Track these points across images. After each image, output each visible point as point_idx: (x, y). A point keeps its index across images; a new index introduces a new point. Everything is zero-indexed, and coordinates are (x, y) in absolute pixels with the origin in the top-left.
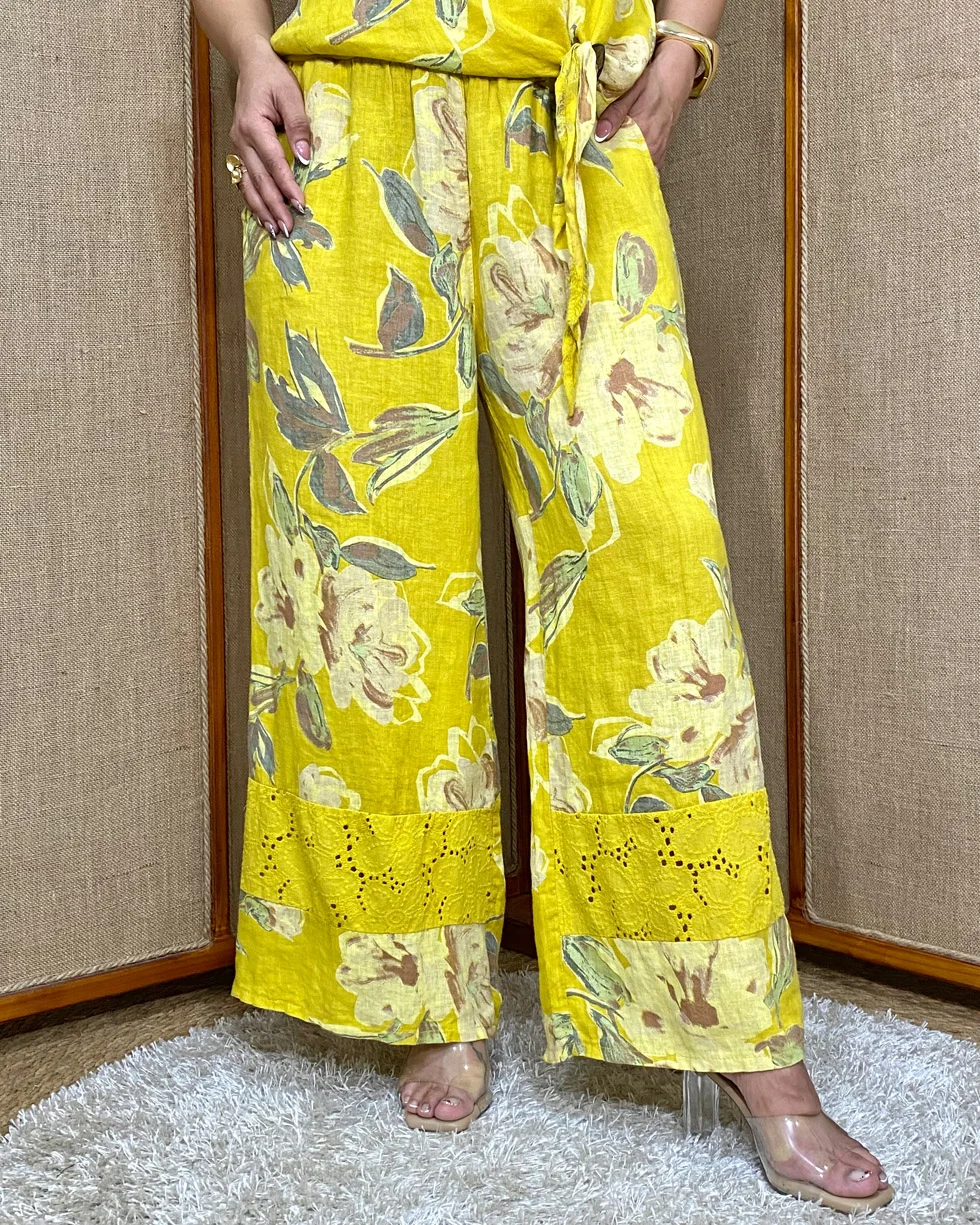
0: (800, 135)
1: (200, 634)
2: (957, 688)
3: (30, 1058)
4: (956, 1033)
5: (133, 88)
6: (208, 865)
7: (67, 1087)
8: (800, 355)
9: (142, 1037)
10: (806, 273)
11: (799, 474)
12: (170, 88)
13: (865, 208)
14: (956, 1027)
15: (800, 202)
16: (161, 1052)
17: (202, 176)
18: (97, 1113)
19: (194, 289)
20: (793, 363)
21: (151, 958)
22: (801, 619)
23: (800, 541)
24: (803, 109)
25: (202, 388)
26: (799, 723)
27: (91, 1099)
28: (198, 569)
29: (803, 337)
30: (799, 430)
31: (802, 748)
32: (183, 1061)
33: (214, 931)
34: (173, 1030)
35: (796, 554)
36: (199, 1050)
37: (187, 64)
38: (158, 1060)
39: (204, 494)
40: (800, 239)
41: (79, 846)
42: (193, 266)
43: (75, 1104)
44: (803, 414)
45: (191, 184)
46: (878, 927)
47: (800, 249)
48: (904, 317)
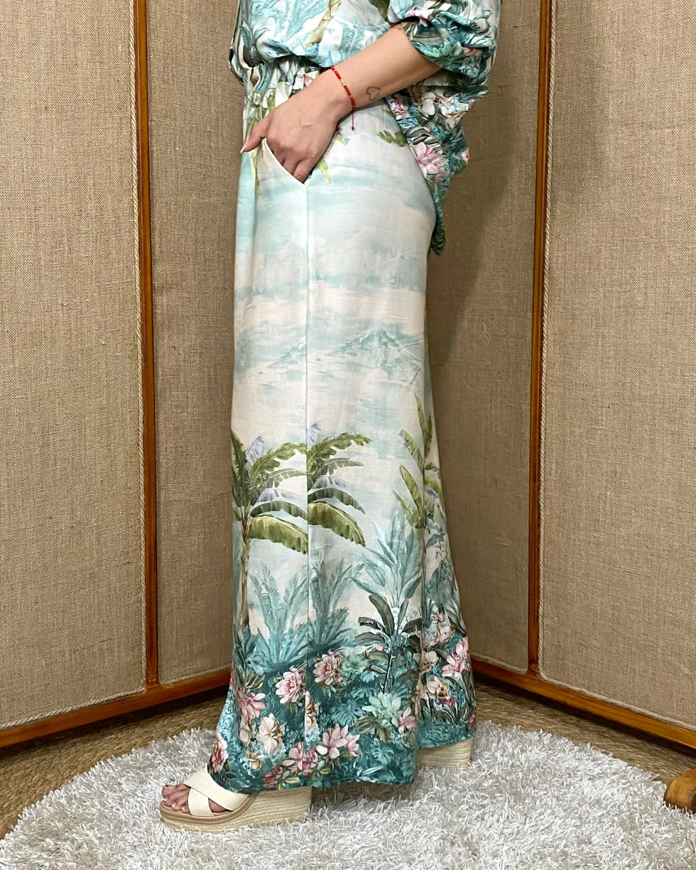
0: (547, 156)
1: (140, 488)
2: (639, 535)
3: (29, 768)
4: (631, 761)
5: (97, 125)
6: (144, 639)
7: (54, 790)
8: (543, 304)
9: (101, 753)
10: (548, 250)
11: (541, 384)
12: (121, 123)
13: (588, 210)
14: (632, 755)
15: (546, 201)
16: (113, 765)
17: (143, 182)
18: (74, 811)
19: (137, 258)
20: (538, 311)
21: (106, 701)
22: (539, 481)
23: (540, 429)
24: (550, 139)
25: (142, 326)
26: (536, 549)
27: (69, 799)
28: (139, 445)
29: (545, 293)
30: (541, 355)
31: (538, 566)
32: (128, 772)
33: (148, 682)
34: (121, 748)
35: (537, 437)
36: (138, 765)
37: (133, 106)
38: (111, 771)
39: (143, 396)
40: (545, 227)
41: (60, 629)
42: (136, 242)
43: (59, 804)
44: (544, 345)
45: (136, 187)
46: (584, 686)
47: (545, 233)
48: (612, 286)
